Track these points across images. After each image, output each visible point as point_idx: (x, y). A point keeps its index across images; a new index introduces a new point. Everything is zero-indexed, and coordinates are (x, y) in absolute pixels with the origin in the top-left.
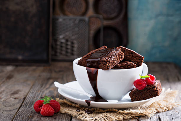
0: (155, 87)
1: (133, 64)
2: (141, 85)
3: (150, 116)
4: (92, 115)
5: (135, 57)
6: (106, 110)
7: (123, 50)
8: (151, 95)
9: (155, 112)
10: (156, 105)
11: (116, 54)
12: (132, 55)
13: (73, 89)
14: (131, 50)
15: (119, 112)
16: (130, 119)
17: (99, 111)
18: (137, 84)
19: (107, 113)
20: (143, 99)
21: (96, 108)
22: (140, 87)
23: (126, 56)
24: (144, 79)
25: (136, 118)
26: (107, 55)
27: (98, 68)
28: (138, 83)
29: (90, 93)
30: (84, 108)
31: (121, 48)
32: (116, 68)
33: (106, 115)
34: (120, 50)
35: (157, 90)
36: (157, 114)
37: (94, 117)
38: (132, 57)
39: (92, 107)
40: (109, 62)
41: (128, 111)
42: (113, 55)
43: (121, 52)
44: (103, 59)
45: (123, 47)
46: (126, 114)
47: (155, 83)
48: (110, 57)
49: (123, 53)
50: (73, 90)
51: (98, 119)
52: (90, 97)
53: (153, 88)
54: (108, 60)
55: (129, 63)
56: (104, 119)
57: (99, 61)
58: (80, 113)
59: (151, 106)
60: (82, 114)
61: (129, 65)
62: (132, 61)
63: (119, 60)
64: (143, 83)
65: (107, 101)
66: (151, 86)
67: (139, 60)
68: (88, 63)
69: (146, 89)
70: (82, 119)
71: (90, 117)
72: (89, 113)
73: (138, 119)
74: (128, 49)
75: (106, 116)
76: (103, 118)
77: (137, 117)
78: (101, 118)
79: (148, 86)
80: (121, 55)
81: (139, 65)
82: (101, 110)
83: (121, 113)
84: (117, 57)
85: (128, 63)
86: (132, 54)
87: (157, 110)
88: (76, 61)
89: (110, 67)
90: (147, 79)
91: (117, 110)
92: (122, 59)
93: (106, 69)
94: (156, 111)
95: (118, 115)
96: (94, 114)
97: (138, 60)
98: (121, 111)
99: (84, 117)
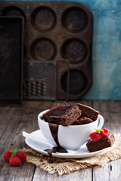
0: (108, 139)
1: (89, 120)
3: (103, 165)
4: (53, 165)
5: (91, 113)
6: (65, 160)
7: (81, 107)
8: (105, 146)
9: (108, 161)
10: (109, 154)
11: (74, 112)
12: (89, 111)
13: (38, 139)
14: (88, 107)
15: (77, 163)
16: (86, 168)
17: (60, 161)
18: (92, 137)
19: (65, 163)
20: (99, 150)
21: (57, 158)
22: (96, 139)
23: (83, 112)
24: (99, 132)
25: (91, 167)
26: (66, 113)
27: (59, 124)
28: (93, 135)
29: (52, 143)
30: (46, 158)
31: (79, 106)
32: (75, 124)
33: (65, 165)
34: (78, 108)
35: (110, 142)
36: (110, 163)
37: (54, 168)
38: (89, 113)
39: (53, 157)
40: (68, 120)
41: (83, 162)
42: (72, 113)
43: (79, 110)
44: (63, 117)
45: (81, 105)
46: (82, 164)
47: (108, 135)
48: (69, 115)
49: (81, 111)
50: (38, 140)
51: (58, 170)
52: (53, 147)
53: (106, 140)
54: (67, 118)
55: (86, 118)
56: (63, 169)
57: (59, 119)
58: (42, 163)
59: (103, 156)
60: (44, 164)
61: (85, 121)
62: (88, 116)
63: (77, 117)
64: (98, 136)
66: (105, 139)
67: (95, 115)
68: (50, 119)
69: (100, 141)
70: (44, 169)
71: (51, 167)
72: (51, 163)
73: (92, 168)
74: (86, 106)
75: (65, 167)
76: (62, 168)
77: (92, 166)
78: (60, 168)
79: (102, 138)
80: (79, 113)
81: (94, 120)
82: (61, 160)
84: (75, 114)
85: (84, 119)
86: (88, 110)
87: (110, 159)
88: (41, 114)
89: (68, 124)
90: (101, 132)
91: (74, 160)
92: (80, 116)
93: (65, 125)
94: (109, 160)
95: (75, 165)
96: (55, 163)
97: (94, 115)
98: (78, 161)
99: (46, 167)
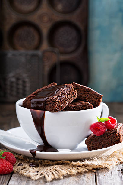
0: (116, 132)
1: (88, 104)
2: (99, 130)
3: (110, 168)
4: (38, 169)
5: (91, 96)
6: (56, 162)
7: (76, 87)
8: (112, 142)
9: (117, 163)
10: (119, 154)
11: (66, 92)
12: (88, 93)
13: (16, 136)
14: (86, 87)
15: (72, 165)
16: (86, 172)
17: (48, 164)
18: (94, 129)
19: (56, 166)
20: (103, 148)
21: (44, 159)
22: (98, 132)
23: (80, 94)
24: (104, 122)
25: (93, 172)
26: (56, 93)
27: (45, 110)
28: (95, 127)
29: (37, 141)
30: (28, 160)
31: (74, 85)
32: (67, 109)
33: (55, 168)
34: (71, 86)
35: (119, 136)
36: (120, 165)
37: (39, 172)
38: (88, 95)
40: (59, 102)
41: (82, 163)
42: (63, 94)
43: (73, 89)
44: (50, 98)
45: (77, 84)
46: (80, 166)
47: (117, 127)
48: (59, 96)
49: (76, 91)
50: (16, 138)
51: (45, 174)
52: (37, 146)
53: (114, 133)
54: (56, 99)
55: (84, 102)
56: (53, 173)
57: (45, 101)
58: (22, 167)
59: (111, 156)
60: (25, 168)
61: (83, 106)
62: (87, 100)
63: (71, 99)
64: (102, 128)
65: (58, 151)
66: (112, 131)
67: (97, 98)
68: (32, 104)
69: (105, 134)
70: (25, 174)
71: (35, 171)
72: (35, 167)
73: (95, 173)
74: (83, 86)
75: (55, 170)
76: (51, 172)
77: (95, 169)
78: (49, 172)
79: (108, 130)
80: (74, 93)
81: (96, 105)
82: (49, 162)
83: (74, 166)
84: (68, 96)
85: (82, 103)
86: (87, 91)
87: (120, 160)
89: (59, 108)
90: (107, 122)
91: (69, 162)
92: (75, 98)
93: (54, 110)
94: (119, 162)
95: (71, 168)
96: (41, 167)
97: (95, 99)
98: (73, 163)
99: (28, 171)
